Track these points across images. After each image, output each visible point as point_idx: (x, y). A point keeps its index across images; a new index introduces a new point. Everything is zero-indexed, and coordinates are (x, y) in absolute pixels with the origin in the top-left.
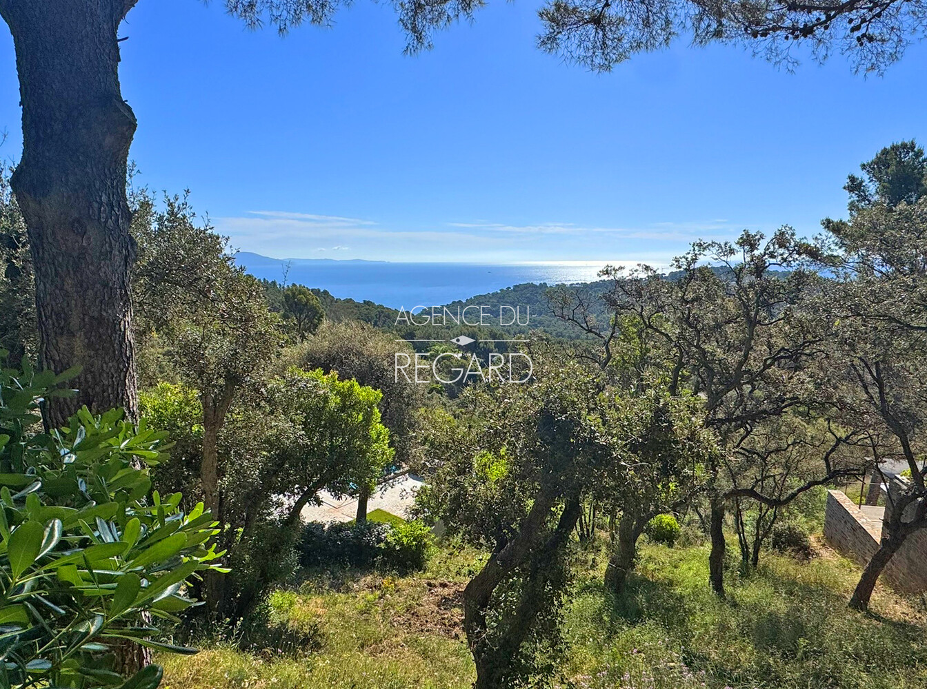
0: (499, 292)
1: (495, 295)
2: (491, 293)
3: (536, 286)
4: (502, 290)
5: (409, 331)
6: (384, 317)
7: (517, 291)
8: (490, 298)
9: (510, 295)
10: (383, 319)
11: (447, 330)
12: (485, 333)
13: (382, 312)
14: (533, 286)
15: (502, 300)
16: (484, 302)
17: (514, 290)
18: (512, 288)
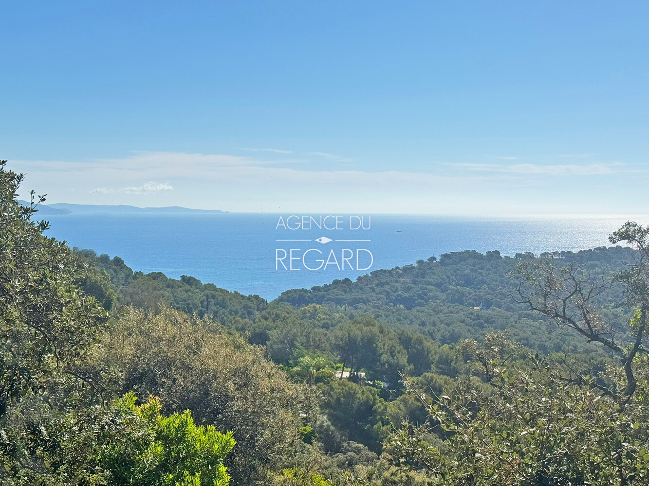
0: (416, 265)
1: (408, 269)
2: (401, 267)
3: (482, 255)
4: (420, 262)
5: (258, 330)
6: (215, 305)
7: (447, 265)
8: (400, 276)
9: (435, 271)
10: (214, 308)
11: (324, 331)
12: (391, 336)
13: (213, 297)
14: (474, 255)
15: (420, 279)
16: (387, 283)
17: (442, 262)
18: (438, 260)
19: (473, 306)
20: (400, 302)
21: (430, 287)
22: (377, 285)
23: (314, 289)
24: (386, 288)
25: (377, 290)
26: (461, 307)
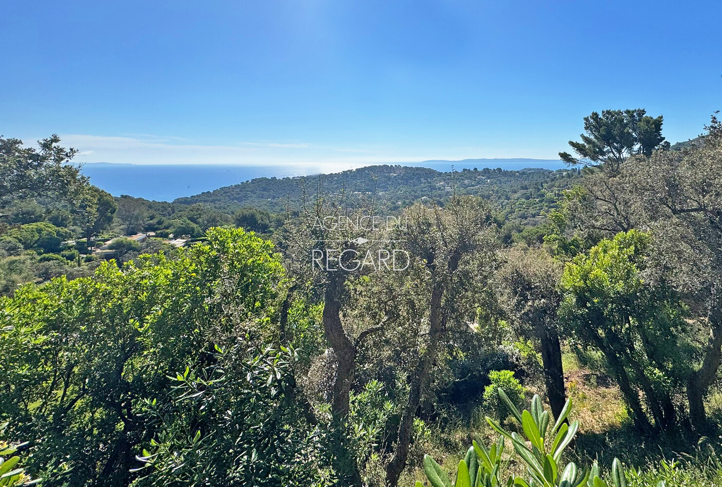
0: (240, 184)
1: (237, 186)
2: (233, 185)
3: (269, 179)
4: (242, 183)
7: (254, 183)
8: (234, 189)
9: (250, 186)
14: (265, 179)
15: (243, 189)
16: (228, 192)
17: (252, 182)
18: (250, 181)
19: (268, 199)
20: (235, 199)
21: (249, 192)
22: (223, 193)
23: (192, 197)
24: (228, 194)
25: (224, 195)
26: (263, 199)
